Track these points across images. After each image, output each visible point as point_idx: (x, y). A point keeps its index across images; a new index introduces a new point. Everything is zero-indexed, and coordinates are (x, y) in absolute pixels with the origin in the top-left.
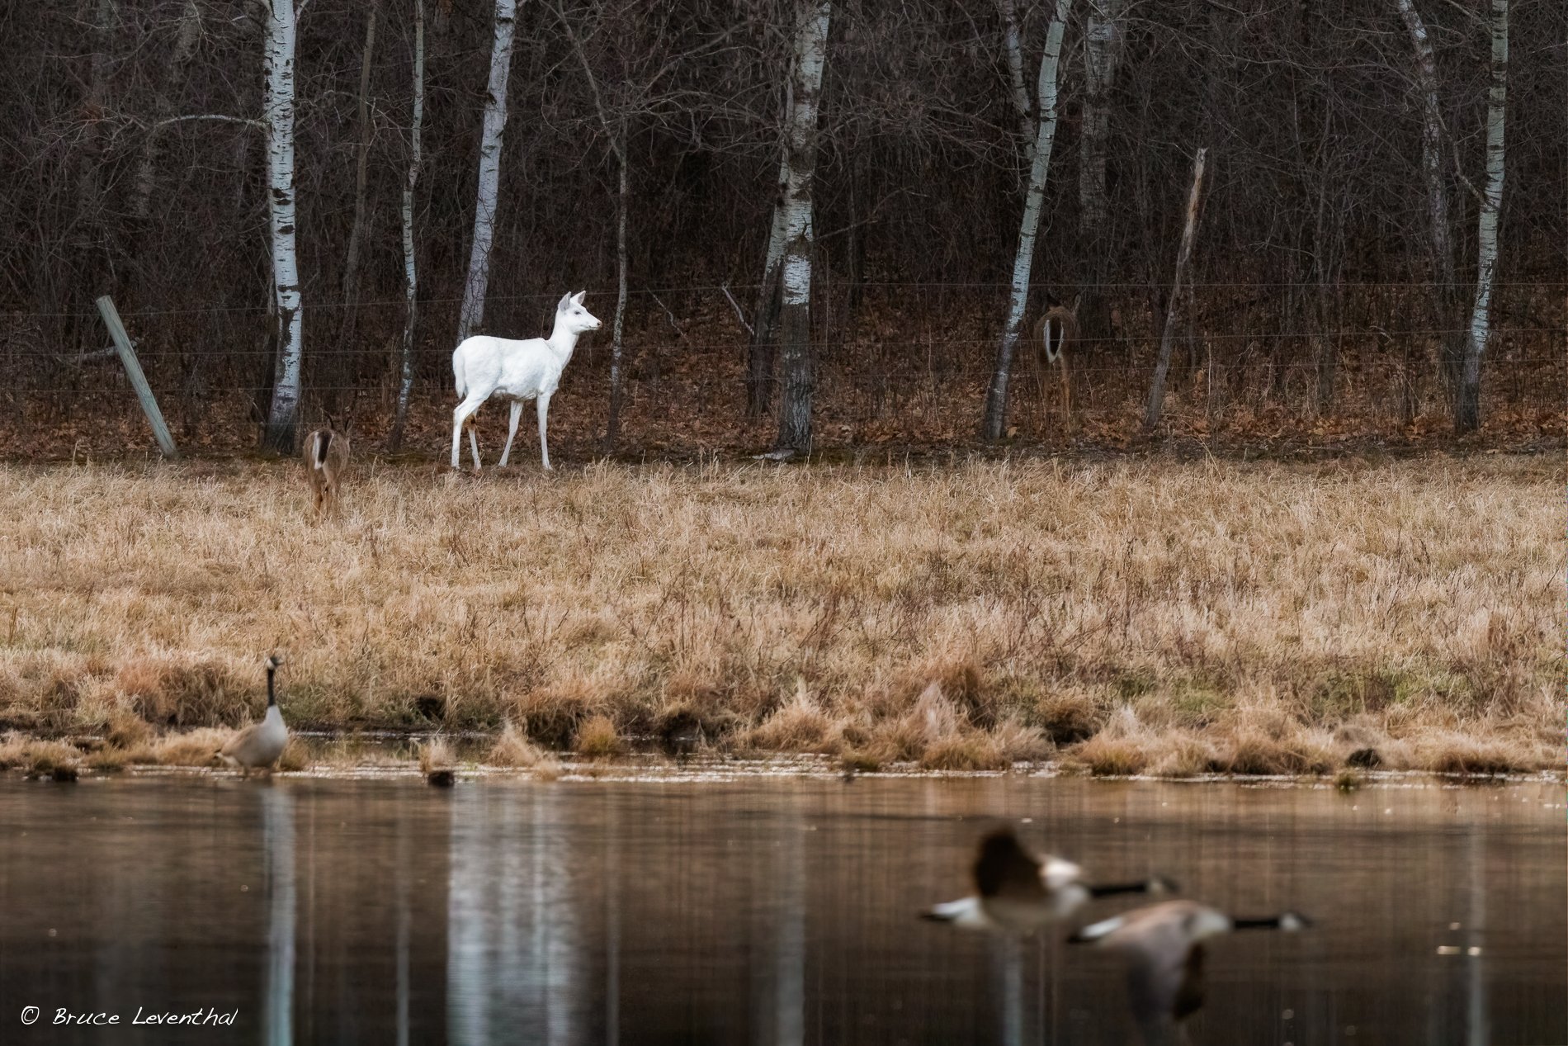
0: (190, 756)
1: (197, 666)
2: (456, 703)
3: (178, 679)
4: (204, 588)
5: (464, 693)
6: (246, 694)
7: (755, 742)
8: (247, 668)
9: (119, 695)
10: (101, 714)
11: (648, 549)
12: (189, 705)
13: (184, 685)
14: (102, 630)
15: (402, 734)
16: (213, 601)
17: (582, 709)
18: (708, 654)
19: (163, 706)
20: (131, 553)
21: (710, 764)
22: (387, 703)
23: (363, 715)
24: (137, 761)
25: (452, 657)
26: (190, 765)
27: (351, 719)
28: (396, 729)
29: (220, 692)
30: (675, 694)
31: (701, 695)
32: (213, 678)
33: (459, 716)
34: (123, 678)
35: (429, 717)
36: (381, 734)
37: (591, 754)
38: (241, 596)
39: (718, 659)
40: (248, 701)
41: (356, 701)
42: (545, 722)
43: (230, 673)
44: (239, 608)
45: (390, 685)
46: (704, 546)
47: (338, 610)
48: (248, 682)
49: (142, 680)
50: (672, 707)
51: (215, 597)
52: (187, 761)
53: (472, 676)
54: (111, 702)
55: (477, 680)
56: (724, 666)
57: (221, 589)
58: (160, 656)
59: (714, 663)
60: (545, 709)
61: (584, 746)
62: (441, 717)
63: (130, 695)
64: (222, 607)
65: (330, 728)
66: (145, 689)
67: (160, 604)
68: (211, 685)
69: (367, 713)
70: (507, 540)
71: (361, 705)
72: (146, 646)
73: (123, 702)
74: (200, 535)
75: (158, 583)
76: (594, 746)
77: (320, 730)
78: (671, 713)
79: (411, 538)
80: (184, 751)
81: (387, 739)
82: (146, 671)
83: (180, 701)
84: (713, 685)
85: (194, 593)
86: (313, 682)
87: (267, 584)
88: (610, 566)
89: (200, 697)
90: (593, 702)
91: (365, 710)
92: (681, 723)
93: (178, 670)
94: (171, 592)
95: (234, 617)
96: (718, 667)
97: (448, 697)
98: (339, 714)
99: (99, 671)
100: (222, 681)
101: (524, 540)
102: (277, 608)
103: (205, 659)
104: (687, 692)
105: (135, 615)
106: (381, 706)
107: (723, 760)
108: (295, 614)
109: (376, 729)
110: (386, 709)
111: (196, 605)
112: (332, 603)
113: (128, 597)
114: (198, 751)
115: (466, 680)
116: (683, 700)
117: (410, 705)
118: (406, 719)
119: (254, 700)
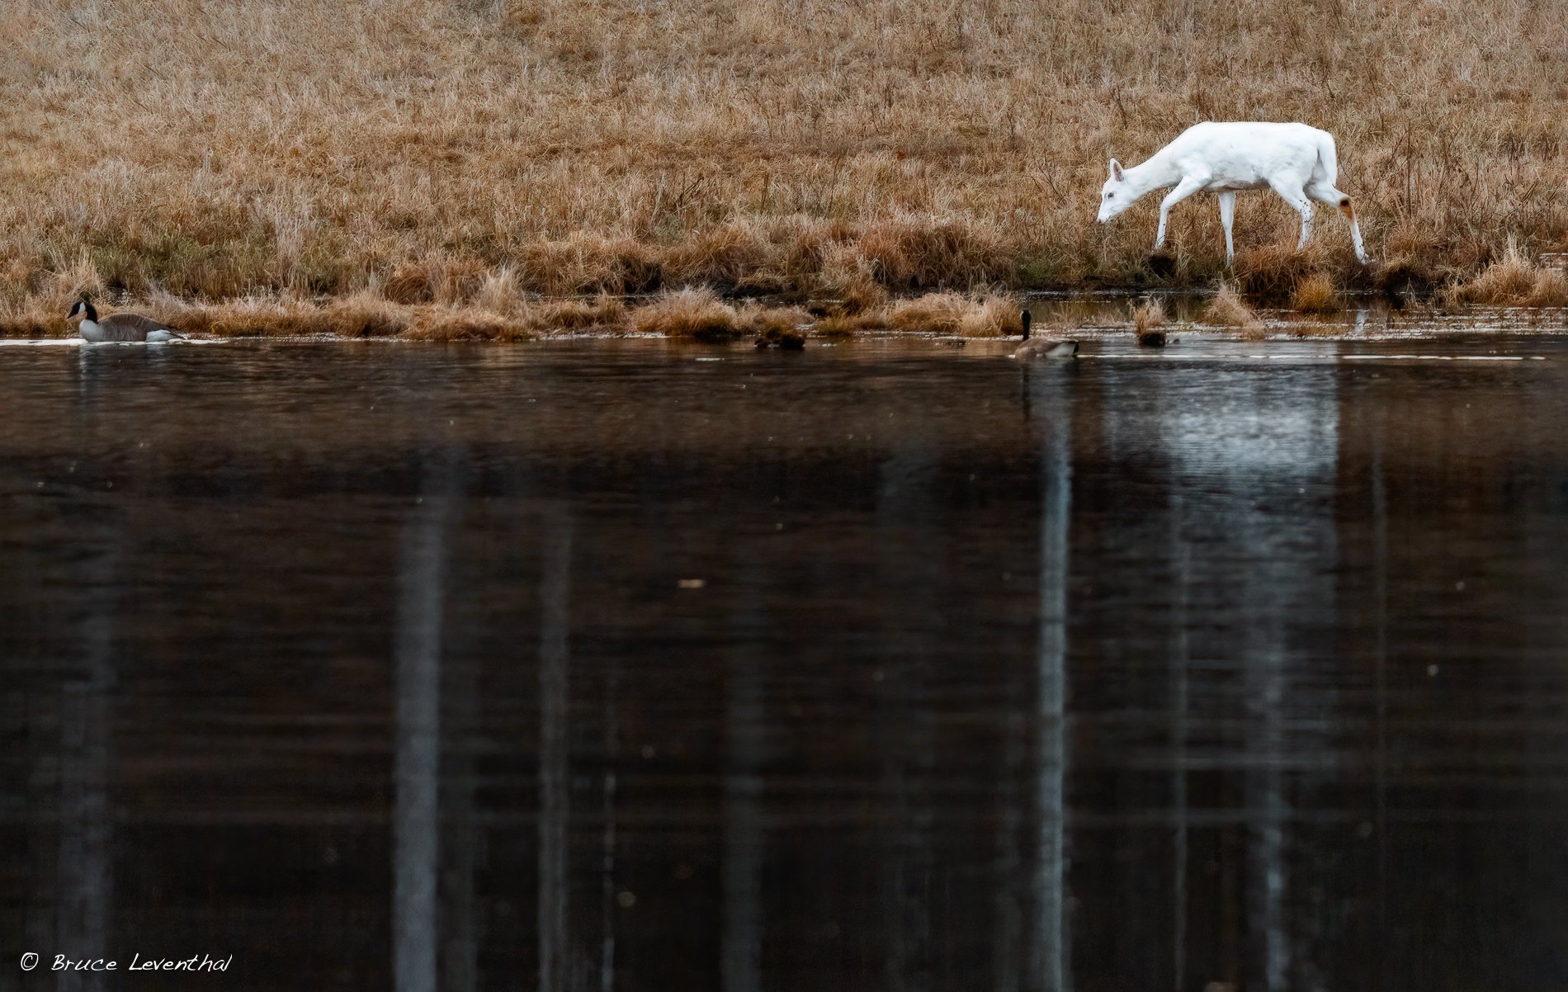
0: (915, 321)
1: (937, 229)
2: (1187, 262)
3: (918, 243)
4: (954, 151)
5: (1194, 251)
6: (985, 255)
7: (1468, 298)
8: (986, 230)
9: (860, 260)
10: (843, 278)
11: (1390, 104)
12: (930, 267)
13: (925, 248)
14: (851, 195)
15: (1135, 292)
16: (962, 163)
17: (1306, 267)
18: (1433, 209)
19: (904, 268)
20: (887, 116)
21: (1417, 321)
22: (1121, 262)
23: (1098, 275)
24: (865, 327)
25: (1186, 216)
26: (916, 330)
27: (1086, 278)
28: (1128, 287)
29: (960, 254)
30: (1397, 250)
31: (1421, 250)
32: (953, 240)
33: (1191, 273)
34: (865, 243)
35: (1161, 276)
36: (1114, 292)
37: (1307, 311)
38: (988, 158)
39: (1443, 214)
40: (988, 262)
41: (1091, 261)
42: (1270, 280)
43: (970, 235)
44: (987, 170)
45: (1124, 245)
46: (1444, 98)
47: (1080, 172)
48: (987, 244)
49: (882, 245)
50: (1392, 263)
51: (964, 159)
52: (913, 326)
53: (1204, 234)
54: (852, 267)
55: (1209, 237)
56: (1449, 220)
57: (970, 150)
58: (904, 220)
59: (1440, 217)
60: (1269, 266)
61: (1302, 303)
62: (1173, 275)
63: (871, 259)
64: (971, 169)
65: (1064, 287)
66: (885, 253)
67: (909, 167)
68: (951, 247)
69: (1101, 273)
70: (1254, 96)
71: (1096, 265)
72: (891, 210)
73: (864, 267)
74: (957, 98)
75: (910, 147)
76: (1311, 303)
77: (1055, 289)
78: (1392, 268)
79: (1162, 97)
80: (911, 316)
81: (1119, 296)
82: (887, 235)
83: (921, 263)
84: (1435, 240)
85: (945, 156)
86: (1050, 243)
87: (1015, 145)
88: (1350, 121)
89: (940, 260)
90: (1317, 258)
91: (1099, 269)
92: (1400, 276)
93: (920, 234)
94: (921, 154)
95: (980, 179)
96: (1442, 221)
97: (1179, 256)
98: (1075, 273)
99: (843, 237)
100: (962, 243)
101: (1270, 95)
102: (1022, 169)
103: (945, 222)
104: (1407, 247)
105: (883, 179)
106: (1115, 265)
107: (1432, 315)
108: (1039, 176)
109: (1109, 288)
110: (1120, 269)
111: (946, 168)
112: (1077, 164)
113: (881, 160)
114: (924, 316)
115: (1198, 239)
116: (1404, 255)
117: (1143, 264)
118: (1139, 278)
119: (992, 261)
